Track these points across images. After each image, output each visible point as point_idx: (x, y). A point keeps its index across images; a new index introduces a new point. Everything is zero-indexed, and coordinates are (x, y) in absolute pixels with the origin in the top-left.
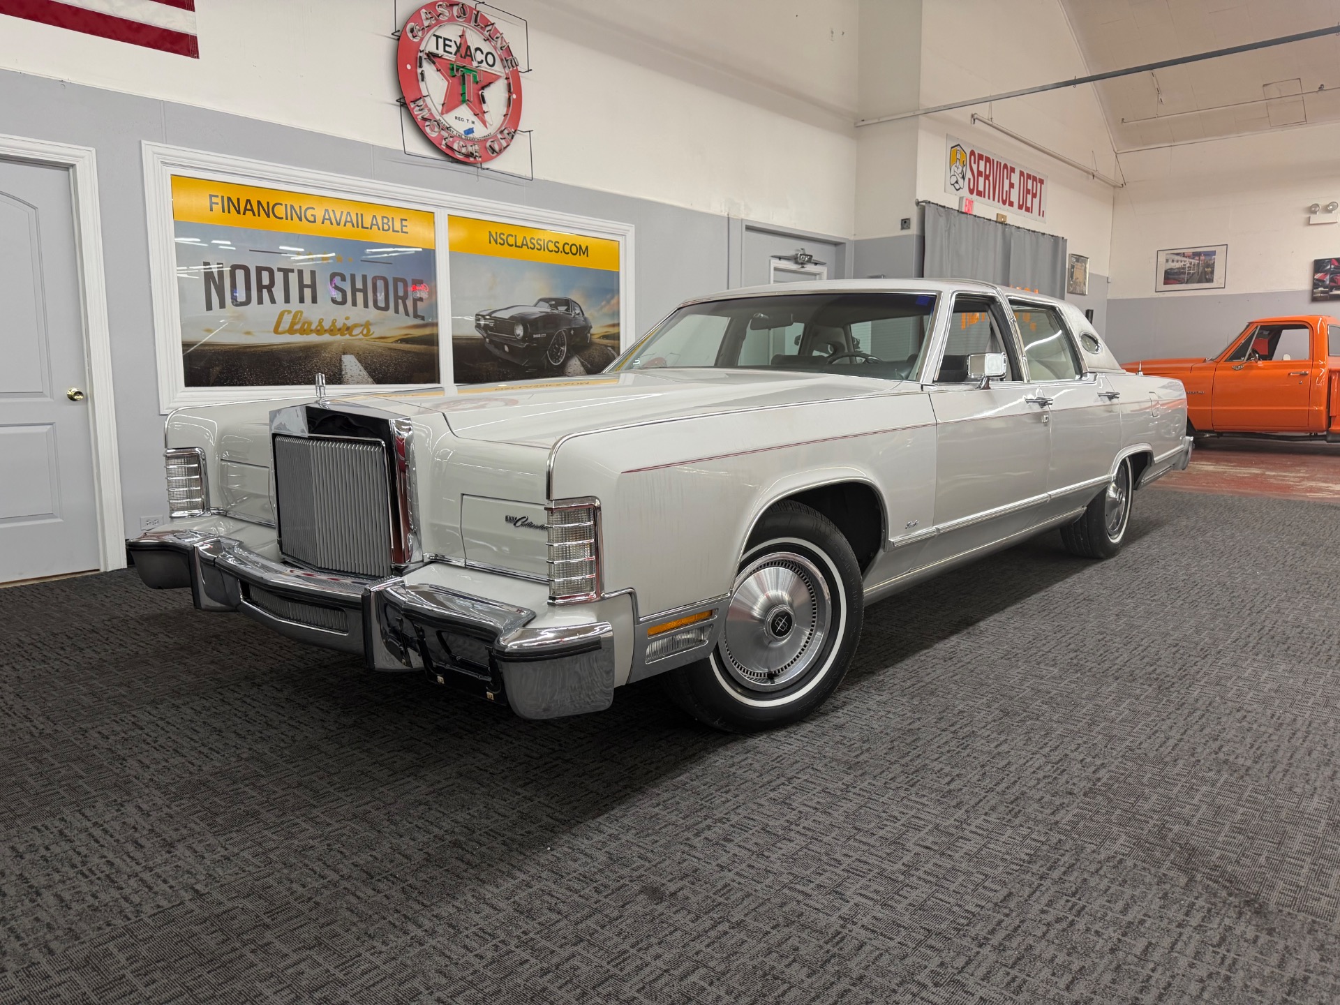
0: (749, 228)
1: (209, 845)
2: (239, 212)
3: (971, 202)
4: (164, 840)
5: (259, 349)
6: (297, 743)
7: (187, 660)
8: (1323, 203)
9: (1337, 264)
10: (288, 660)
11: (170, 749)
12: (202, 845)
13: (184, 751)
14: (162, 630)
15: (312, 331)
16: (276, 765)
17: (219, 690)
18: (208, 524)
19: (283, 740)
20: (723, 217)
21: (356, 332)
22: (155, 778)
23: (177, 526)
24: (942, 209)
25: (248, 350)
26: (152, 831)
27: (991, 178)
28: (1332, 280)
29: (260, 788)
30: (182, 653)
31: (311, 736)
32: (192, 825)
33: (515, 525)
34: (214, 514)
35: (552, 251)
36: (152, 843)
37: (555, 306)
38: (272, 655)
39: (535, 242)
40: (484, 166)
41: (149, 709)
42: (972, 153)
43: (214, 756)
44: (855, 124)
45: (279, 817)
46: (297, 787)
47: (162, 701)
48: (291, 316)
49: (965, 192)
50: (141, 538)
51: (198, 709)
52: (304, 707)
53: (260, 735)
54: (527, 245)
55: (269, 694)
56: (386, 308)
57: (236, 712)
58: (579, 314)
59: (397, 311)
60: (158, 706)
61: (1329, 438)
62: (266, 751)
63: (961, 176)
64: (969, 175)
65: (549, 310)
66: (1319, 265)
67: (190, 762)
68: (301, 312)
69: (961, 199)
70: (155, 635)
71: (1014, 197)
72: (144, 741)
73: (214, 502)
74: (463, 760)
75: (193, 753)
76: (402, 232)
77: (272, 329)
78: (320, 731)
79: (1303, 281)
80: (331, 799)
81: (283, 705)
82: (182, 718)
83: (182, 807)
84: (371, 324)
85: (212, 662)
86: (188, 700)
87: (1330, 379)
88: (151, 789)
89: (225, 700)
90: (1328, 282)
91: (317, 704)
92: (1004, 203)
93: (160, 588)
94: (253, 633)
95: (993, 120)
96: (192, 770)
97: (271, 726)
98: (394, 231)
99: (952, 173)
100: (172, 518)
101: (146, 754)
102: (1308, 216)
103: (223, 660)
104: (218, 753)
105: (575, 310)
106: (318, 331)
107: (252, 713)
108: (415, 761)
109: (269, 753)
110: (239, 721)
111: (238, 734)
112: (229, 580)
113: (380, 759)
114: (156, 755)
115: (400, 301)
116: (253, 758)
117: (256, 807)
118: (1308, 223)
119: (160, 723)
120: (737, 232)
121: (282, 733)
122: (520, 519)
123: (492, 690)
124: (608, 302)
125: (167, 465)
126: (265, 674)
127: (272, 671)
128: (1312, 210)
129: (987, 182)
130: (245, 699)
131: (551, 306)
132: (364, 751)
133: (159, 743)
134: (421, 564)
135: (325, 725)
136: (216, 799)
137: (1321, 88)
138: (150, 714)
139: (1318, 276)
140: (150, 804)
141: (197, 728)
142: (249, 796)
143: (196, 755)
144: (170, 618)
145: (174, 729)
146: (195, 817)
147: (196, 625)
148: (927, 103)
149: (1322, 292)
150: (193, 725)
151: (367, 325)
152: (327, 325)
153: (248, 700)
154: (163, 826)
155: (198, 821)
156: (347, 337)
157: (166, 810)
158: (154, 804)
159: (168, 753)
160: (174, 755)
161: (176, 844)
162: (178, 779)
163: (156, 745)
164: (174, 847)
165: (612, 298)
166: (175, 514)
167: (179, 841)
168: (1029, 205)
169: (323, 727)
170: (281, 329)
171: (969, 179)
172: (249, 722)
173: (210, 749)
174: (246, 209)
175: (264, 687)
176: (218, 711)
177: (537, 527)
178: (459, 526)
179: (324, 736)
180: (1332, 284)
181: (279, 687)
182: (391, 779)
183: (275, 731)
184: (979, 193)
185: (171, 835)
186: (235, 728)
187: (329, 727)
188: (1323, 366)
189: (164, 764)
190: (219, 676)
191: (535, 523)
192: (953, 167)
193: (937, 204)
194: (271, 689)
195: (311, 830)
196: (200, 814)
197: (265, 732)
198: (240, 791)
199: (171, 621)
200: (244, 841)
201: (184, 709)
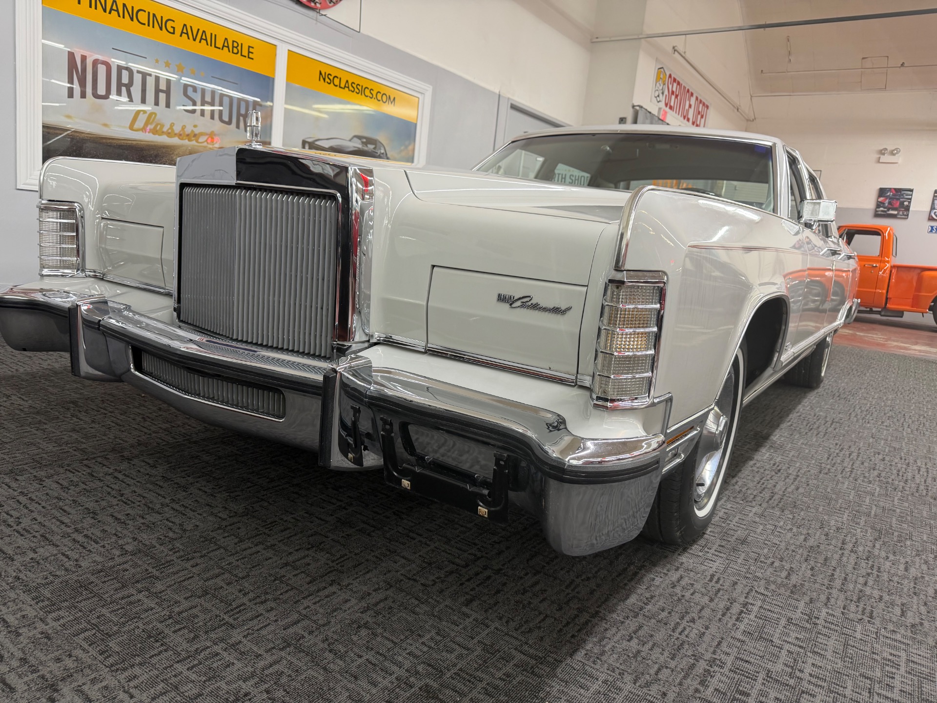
0: (514, 107)
1: (106, 687)
2: (105, 11)
3: (666, 113)
4: (43, 677)
5: (115, 141)
6: (188, 534)
7: (45, 426)
8: (890, 148)
9: (894, 192)
10: (155, 432)
11: (37, 534)
12: (96, 687)
13: (56, 538)
14: (15, 392)
15: (163, 132)
16: (170, 563)
17: (85, 462)
18: (82, 286)
19: (170, 529)
20: (494, 93)
21: (201, 139)
22: (21, 576)
23: (47, 284)
24: (648, 114)
25: (104, 141)
26: (24, 661)
27: (679, 98)
28: (890, 203)
29: (156, 595)
30: (39, 418)
31: (201, 524)
32: (78, 652)
33: (511, 305)
34: (90, 276)
35: (367, 96)
36: (25, 683)
37: (365, 144)
38: (136, 427)
39: (355, 86)
40: (323, 12)
41: (7, 480)
42: (670, 76)
43: (93, 546)
44: (591, 40)
45: (191, 641)
46: (203, 596)
47: (22, 472)
48: (146, 116)
49: (662, 105)
50: (6, 294)
51: (65, 483)
52: (185, 489)
53: (143, 521)
54: (348, 87)
55: (142, 470)
56: (229, 123)
57: (109, 490)
58: (383, 154)
59: (238, 127)
60: (18, 478)
61: (883, 313)
62: (154, 542)
63: (661, 91)
64: (666, 92)
65: (360, 146)
66: (882, 192)
67: (63, 554)
68: (155, 114)
69: (660, 109)
70: (8, 397)
71: (690, 116)
72: (4, 521)
73: (91, 263)
74: (384, 565)
75: (66, 541)
76: (249, 57)
77: (128, 125)
78: (210, 518)
79: (869, 202)
80: (249, 615)
81: (161, 484)
82: (47, 494)
83: (62, 621)
84: (215, 135)
85: (74, 430)
86: (52, 472)
87: (891, 271)
88: (18, 591)
89: (95, 474)
90: (887, 205)
91: (198, 485)
92: (684, 118)
93: (25, 350)
94: (111, 402)
95: (686, 54)
96: (67, 565)
97: (153, 509)
98: (242, 55)
99: (657, 89)
100: (42, 276)
101: (7, 539)
102: (879, 156)
103: (85, 428)
104: (97, 543)
105: (380, 149)
106: (169, 133)
107: (127, 492)
108: (331, 564)
109: (158, 546)
110: (115, 502)
111: (116, 518)
112: (115, 345)
113: (291, 559)
114: (21, 542)
115: (241, 118)
116: (140, 551)
117: (159, 625)
118: (878, 161)
119: (22, 499)
120: (505, 108)
121: (167, 520)
122: (520, 299)
123: (487, 504)
124: (406, 147)
125: (40, 216)
126: (132, 446)
127: (140, 444)
128: (882, 152)
129: (676, 100)
130: (116, 474)
131: (363, 143)
132: (268, 547)
133: (23, 525)
134: (366, 345)
135: (215, 511)
136: (104, 611)
137: (903, 65)
138: (9, 487)
139: (881, 199)
140: (18, 616)
141: (66, 508)
142: (145, 606)
143: (70, 544)
144: (22, 380)
145: (40, 508)
146: (79, 639)
147: (51, 389)
148: (648, 31)
149: (882, 211)
150: (61, 504)
151: (212, 136)
152: (177, 129)
153: (120, 476)
154: (38, 653)
155: (86, 646)
156: (194, 143)
157: (41, 626)
158: (23, 617)
159: (35, 540)
160: (42, 543)
161: (61, 685)
162: (51, 578)
163: (19, 528)
164: (56, 691)
165: (409, 144)
166: (45, 272)
167: (63, 679)
168: (698, 123)
169: (212, 514)
170: (136, 126)
171: (666, 95)
172: (126, 503)
173: (86, 536)
174: (111, 9)
175: (135, 461)
176: (87, 487)
177: (545, 310)
178: (425, 303)
179: (217, 526)
180: (890, 206)
181: (151, 462)
182: (313, 588)
183: (159, 517)
184: (671, 108)
185: (52, 669)
186: (111, 510)
187: (219, 515)
188: (888, 262)
189: (32, 555)
190: (84, 446)
191: (543, 304)
192: (658, 84)
193: (646, 110)
194: (143, 464)
195: (238, 665)
196: (87, 634)
197: (147, 516)
198: (132, 599)
199: (24, 383)
200: (152, 683)
201: (48, 482)
